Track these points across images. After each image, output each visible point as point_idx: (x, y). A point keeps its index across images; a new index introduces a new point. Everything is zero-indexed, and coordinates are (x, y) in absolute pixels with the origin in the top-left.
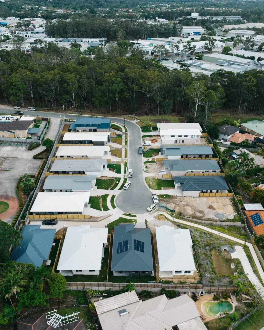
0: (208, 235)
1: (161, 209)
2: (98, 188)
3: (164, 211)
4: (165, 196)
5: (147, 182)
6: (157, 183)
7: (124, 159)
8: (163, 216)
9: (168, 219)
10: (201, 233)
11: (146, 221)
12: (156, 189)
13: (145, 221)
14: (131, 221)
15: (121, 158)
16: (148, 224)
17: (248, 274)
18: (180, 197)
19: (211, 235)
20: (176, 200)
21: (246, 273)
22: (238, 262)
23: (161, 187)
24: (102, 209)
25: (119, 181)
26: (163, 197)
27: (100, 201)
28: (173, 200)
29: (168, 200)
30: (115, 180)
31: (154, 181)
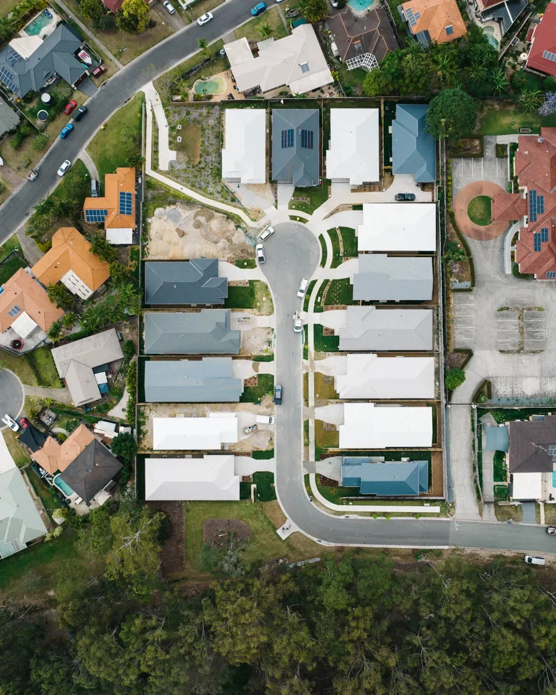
0: (198, 186)
1: (253, 234)
2: (348, 279)
3: (250, 228)
4: (246, 264)
5: (271, 300)
6: (254, 298)
7: (310, 370)
8: (253, 217)
9: (245, 210)
10: (205, 190)
11: (276, 207)
12: (258, 283)
13: (278, 207)
14: (297, 208)
15: (315, 373)
16: (274, 202)
17: (166, 126)
18: (223, 259)
19: (193, 186)
20: (229, 256)
21: (168, 128)
22: (172, 144)
23: (248, 287)
24: (339, 232)
25: (316, 302)
26: (248, 261)
27: (342, 250)
28: (234, 254)
29: (242, 255)
30: (322, 305)
31: (259, 304)
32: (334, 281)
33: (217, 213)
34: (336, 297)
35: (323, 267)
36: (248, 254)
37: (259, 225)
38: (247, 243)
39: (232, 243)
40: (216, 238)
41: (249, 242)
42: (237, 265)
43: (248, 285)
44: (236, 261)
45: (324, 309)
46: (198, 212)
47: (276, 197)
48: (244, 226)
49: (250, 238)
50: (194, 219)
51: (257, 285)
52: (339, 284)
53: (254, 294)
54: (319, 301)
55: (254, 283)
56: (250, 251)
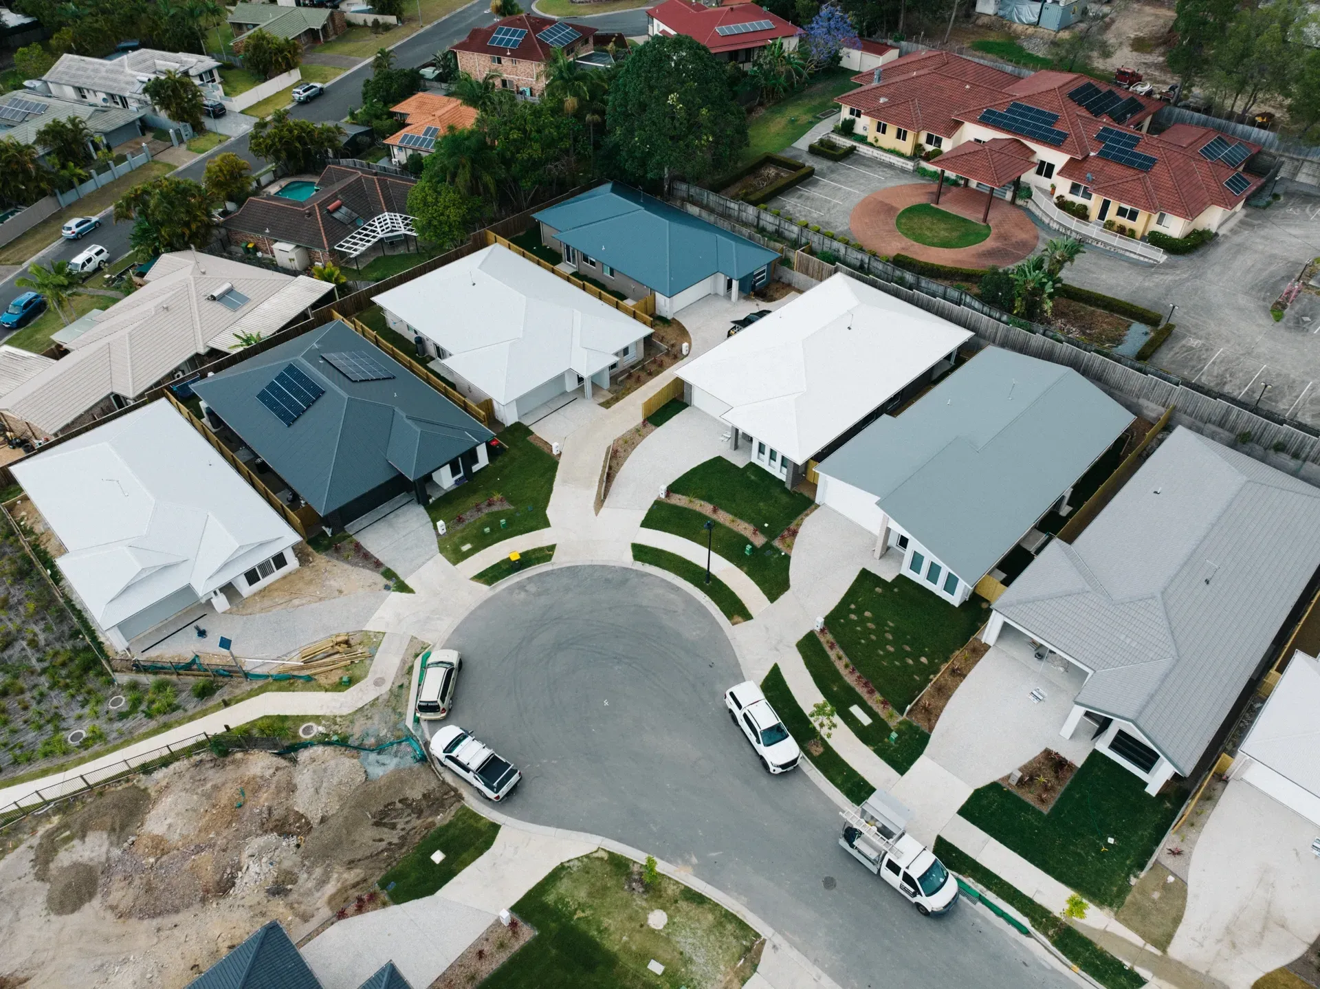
1: (379, 728)
2: (865, 575)
3: (351, 718)
4: (438, 857)
5: (698, 899)
6: (610, 960)
8: (334, 678)
9: (285, 681)
11: (403, 588)
12: (564, 886)
13: (409, 582)
14: (482, 542)
18: (313, 924)
20: (331, 888)
23: (537, 940)
24: (679, 500)
25: (864, 735)
26: (441, 839)
27: (744, 528)
28: (351, 864)
29: (393, 837)
30: (895, 720)
31: (656, 967)
32: (831, 621)
33: (159, 775)
34: (901, 654)
35: (747, 616)
36: (420, 813)
37: (378, 683)
38: (377, 772)
39: (307, 828)
40: (207, 865)
41: (383, 768)
42: (400, 897)
43: (528, 933)
44: (383, 884)
45: (920, 722)
46: (50, 835)
47: (378, 564)
48: (318, 729)
49: (380, 748)
50: (41, 877)
51: (574, 893)
52: (858, 612)
53: (594, 946)
54: (866, 720)
55: (550, 898)
56: (415, 794)
